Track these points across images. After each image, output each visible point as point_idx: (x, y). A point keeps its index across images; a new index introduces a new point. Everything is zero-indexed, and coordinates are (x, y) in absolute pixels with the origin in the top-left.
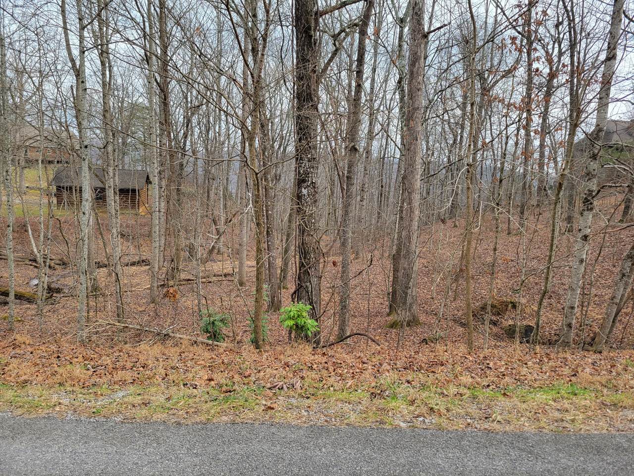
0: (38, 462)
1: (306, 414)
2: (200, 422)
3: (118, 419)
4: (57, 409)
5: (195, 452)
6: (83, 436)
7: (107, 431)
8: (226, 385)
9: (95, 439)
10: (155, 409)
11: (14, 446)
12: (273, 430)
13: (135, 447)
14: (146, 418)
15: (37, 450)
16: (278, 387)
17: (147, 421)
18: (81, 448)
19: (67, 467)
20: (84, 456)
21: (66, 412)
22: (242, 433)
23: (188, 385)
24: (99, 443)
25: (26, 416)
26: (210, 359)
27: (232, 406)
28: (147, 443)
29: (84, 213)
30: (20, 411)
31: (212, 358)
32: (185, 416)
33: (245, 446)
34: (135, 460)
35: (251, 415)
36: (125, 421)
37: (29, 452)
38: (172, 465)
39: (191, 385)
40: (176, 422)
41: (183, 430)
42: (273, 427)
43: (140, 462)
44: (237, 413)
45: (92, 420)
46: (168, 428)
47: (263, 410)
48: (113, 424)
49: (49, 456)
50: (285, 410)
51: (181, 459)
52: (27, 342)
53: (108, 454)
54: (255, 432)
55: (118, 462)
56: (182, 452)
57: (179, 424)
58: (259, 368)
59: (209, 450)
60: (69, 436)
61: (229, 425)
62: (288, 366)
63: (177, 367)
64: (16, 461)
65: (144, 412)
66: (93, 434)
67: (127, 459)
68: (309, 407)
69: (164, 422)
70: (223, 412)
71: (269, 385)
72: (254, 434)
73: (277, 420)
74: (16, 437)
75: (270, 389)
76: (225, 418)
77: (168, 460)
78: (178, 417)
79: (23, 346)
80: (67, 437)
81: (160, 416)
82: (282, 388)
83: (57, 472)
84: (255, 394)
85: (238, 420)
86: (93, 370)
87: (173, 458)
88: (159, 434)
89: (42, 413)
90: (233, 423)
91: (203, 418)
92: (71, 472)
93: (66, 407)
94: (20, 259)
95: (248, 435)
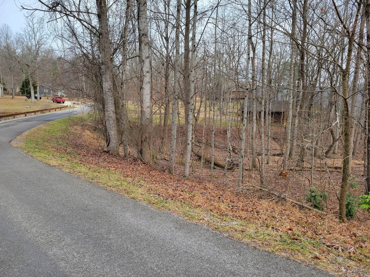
0: (184, 244)
1: (344, 270)
2: (268, 251)
3: (226, 235)
4: (201, 221)
5: (257, 266)
6: (207, 238)
7: (218, 239)
8: (298, 235)
9: (211, 241)
10: (245, 236)
11: (178, 233)
12: (314, 272)
13: (228, 252)
14: (239, 239)
15: (186, 238)
16: (334, 247)
17: (239, 241)
18: (204, 244)
19: (194, 250)
20: (203, 248)
21: (204, 224)
22: (291, 267)
23: (275, 229)
24: (212, 244)
25: (188, 221)
26: (299, 218)
27: (291, 248)
28: (234, 252)
29: (244, 125)
30: (187, 218)
31: (301, 217)
32: (261, 245)
33: (289, 275)
34: (225, 259)
35: (301, 258)
36: (228, 237)
37: (183, 238)
38: (242, 268)
39: (276, 229)
40: (254, 246)
41: (256, 252)
42: (314, 270)
43: (227, 261)
44: (293, 253)
45: (214, 231)
46: (248, 248)
47: (312, 258)
48: (222, 237)
49: (189, 243)
50: (329, 263)
51: (248, 268)
52: (211, 188)
53: (214, 251)
54: (299, 269)
55: (217, 257)
56: (250, 264)
57: (255, 248)
58: (331, 232)
59: (266, 269)
60: (201, 236)
61: (284, 259)
62: (355, 236)
63: (276, 217)
64: (176, 240)
65: (239, 236)
66: (211, 238)
67: (221, 257)
68: (349, 267)
69: (248, 244)
70: (284, 250)
71: (328, 244)
72: (299, 270)
73: (319, 267)
74: (181, 229)
75: (328, 246)
76: (284, 254)
77: (241, 265)
78: (256, 244)
79: (209, 189)
80: (200, 236)
81: (246, 240)
82: (338, 249)
83: (190, 251)
84: (314, 247)
85: (292, 258)
86: (231, 208)
87: (244, 265)
88: (242, 250)
89: (195, 222)
90: (288, 259)
91: (270, 249)
92: (195, 253)
93: (205, 222)
94: (222, 148)
95: (294, 270)
